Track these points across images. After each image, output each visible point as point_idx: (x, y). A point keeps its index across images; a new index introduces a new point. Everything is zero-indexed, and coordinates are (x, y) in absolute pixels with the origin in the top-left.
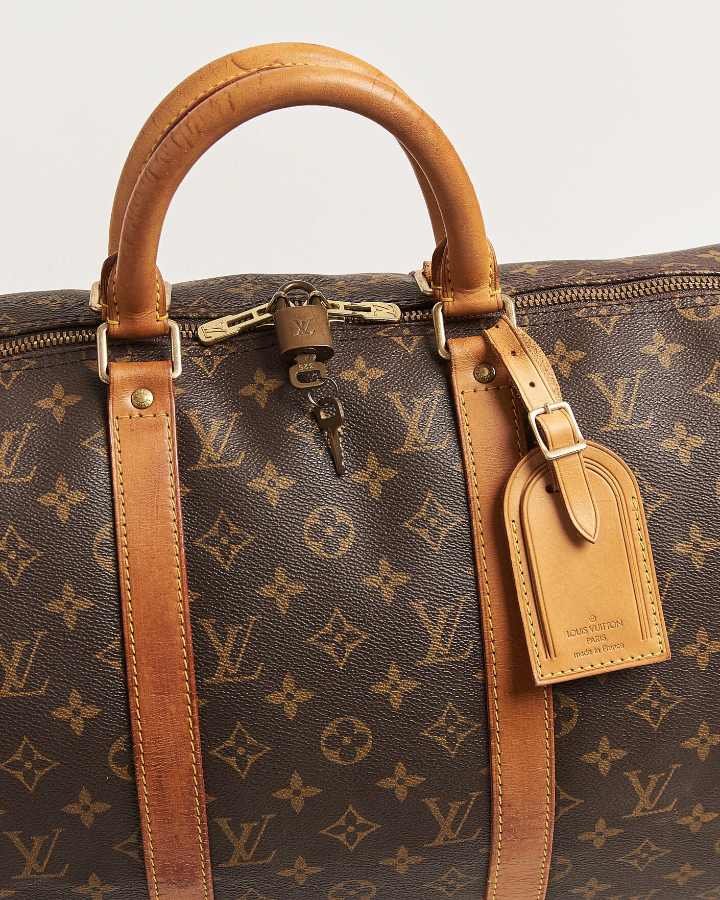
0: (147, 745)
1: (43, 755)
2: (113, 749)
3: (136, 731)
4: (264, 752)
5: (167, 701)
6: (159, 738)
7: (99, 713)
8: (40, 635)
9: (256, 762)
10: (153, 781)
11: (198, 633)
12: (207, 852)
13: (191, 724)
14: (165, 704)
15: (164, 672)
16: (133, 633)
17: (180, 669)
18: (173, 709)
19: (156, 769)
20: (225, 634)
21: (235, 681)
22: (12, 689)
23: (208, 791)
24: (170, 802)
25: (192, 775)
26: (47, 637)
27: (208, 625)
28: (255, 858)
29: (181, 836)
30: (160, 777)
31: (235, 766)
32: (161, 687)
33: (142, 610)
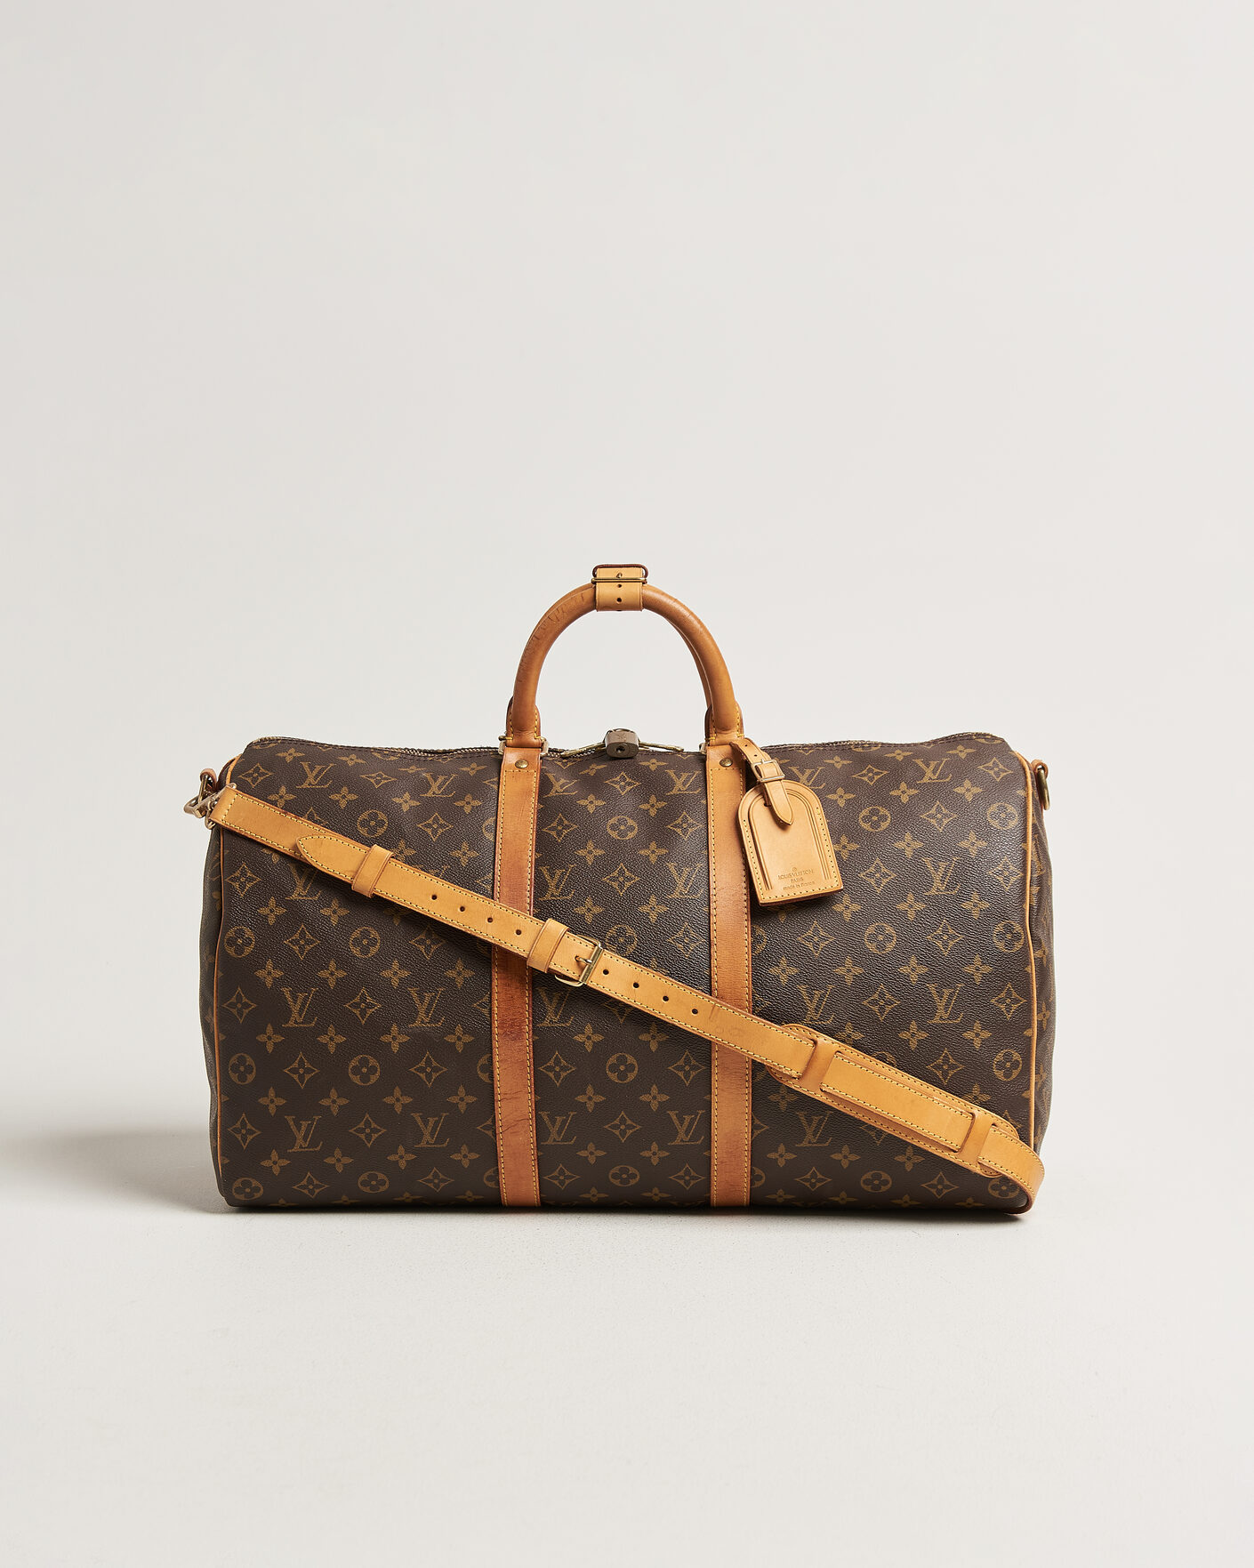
11: (538, 874)
27: (544, 870)
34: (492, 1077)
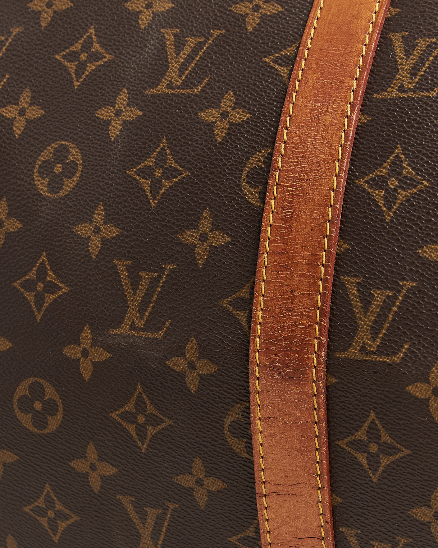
0: (287, 159)
1: (176, 162)
2: (250, 163)
3: (279, 140)
4: (420, 187)
5: (324, 110)
6: (303, 152)
7: (248, 119)
8: (216, 33)
9: (408, 200)
10: (282, 206)
12: (325, 323)
13: (343, 139)
14: (321, 113)
15: (332, 79)
16: (311, 39)
17: (350, 76)
18: (328, 119)
19: (289, 191)
20: (414, 47)
21: (408, 96)
22: (170, 86)
23: (342, 234)
24: (295, 239)
25: (327, 204)
26: (224, 36)
28: (380, 352)
29: (298, 293)
30: (291, 202)
31: (381, 202)
32: (323, 94)
33: (330, 17)
34: (249, 447)
